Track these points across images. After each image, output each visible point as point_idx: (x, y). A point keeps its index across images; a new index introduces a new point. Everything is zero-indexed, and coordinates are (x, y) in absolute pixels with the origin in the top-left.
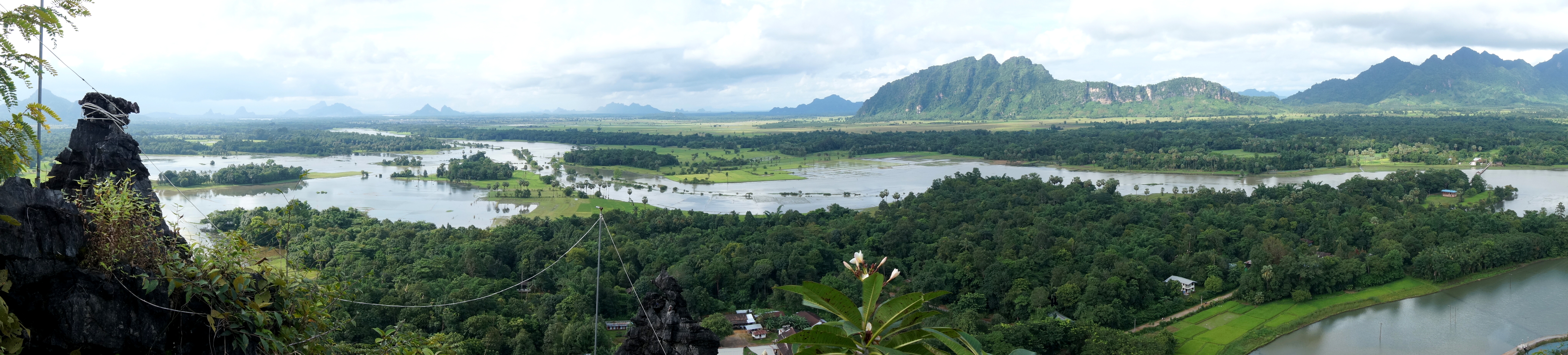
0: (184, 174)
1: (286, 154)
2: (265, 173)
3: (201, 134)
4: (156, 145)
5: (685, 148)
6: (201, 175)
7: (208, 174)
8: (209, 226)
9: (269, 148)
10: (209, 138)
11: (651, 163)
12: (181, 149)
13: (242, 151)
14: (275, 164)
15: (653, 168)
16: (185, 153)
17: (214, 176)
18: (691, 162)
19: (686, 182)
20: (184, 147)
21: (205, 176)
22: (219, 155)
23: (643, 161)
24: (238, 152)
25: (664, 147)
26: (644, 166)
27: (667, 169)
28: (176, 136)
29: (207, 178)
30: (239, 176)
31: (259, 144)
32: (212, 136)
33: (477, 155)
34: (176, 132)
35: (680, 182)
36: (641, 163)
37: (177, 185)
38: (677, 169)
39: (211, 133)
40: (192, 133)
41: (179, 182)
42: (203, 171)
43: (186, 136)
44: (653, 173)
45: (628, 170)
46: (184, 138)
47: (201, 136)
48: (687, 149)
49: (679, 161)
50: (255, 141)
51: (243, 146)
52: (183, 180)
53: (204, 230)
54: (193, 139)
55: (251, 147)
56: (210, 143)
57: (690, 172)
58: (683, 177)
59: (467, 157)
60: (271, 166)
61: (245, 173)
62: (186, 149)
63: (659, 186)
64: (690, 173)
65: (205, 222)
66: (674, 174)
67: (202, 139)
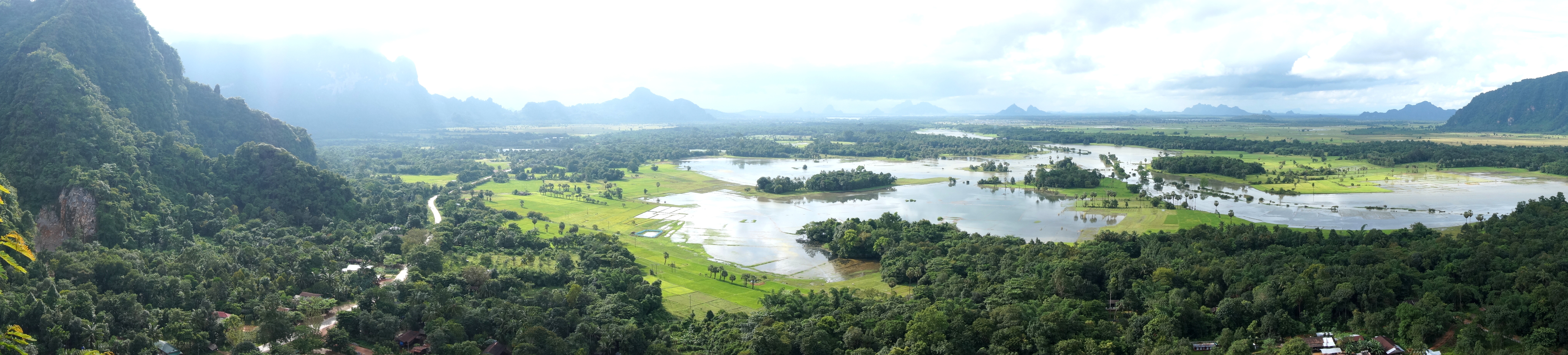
0: (778, 181)
1: (875, 158)
2: (856, 180)
3: (792, 135)
4: (752, 147)
5: (1272, 155)
6: (794, 181)
7: (802, 180)
8: (805, 237)
9: (858, 152)
10: (800, 140)
11: (1238, 171)
12: (773, 152)
13: (832, 154)
14: (865, 171)
15: (1240, 176)
16: (777, 156)
17: (807, 182)
18: (1279, 171)
19: (1272, 192)
20: (777, 150)
21: (799, 182)
22: (811, 158)
23: (1230, 169)
24: (828, 156)
25: (1251, 153)
26: (1230, 174)
27: (1253, 178)
28: (768, 137)
29: (801, 184)
30: (830, 183)
31: (849, 147)
32: (803, 137)
33: (1064, 161)
34: (767, 133)
35: (1266, 192)
36: (1228, 171)
37: (771, 191)
38: (1263, 178)
39: (802, 134)
40: (783, 133)
41: (773, 189)
42: (797, 178)
43: (778, 137)
44: (1240, 181)
45: (1215, 178)
46: (775, 140)
47: (792, 137)
48: (1275, 156)
49: (1266, 169)
50: (844, 143)
51: (832, 148)
52: (777, 186)
53: (799, 241)
54: (784, 141)
55: (840, 151)
56: (802, 145)
57: (1277, 181)
58: (1269, 187)
59: (1054, 163)
60: (860, 170)
61: (836, 180)
62: (778, 152)
63: (1245, 196)
64: (1276, 183)
65: (800, 232)
66: (1260, 183)
67: (793, 140)
